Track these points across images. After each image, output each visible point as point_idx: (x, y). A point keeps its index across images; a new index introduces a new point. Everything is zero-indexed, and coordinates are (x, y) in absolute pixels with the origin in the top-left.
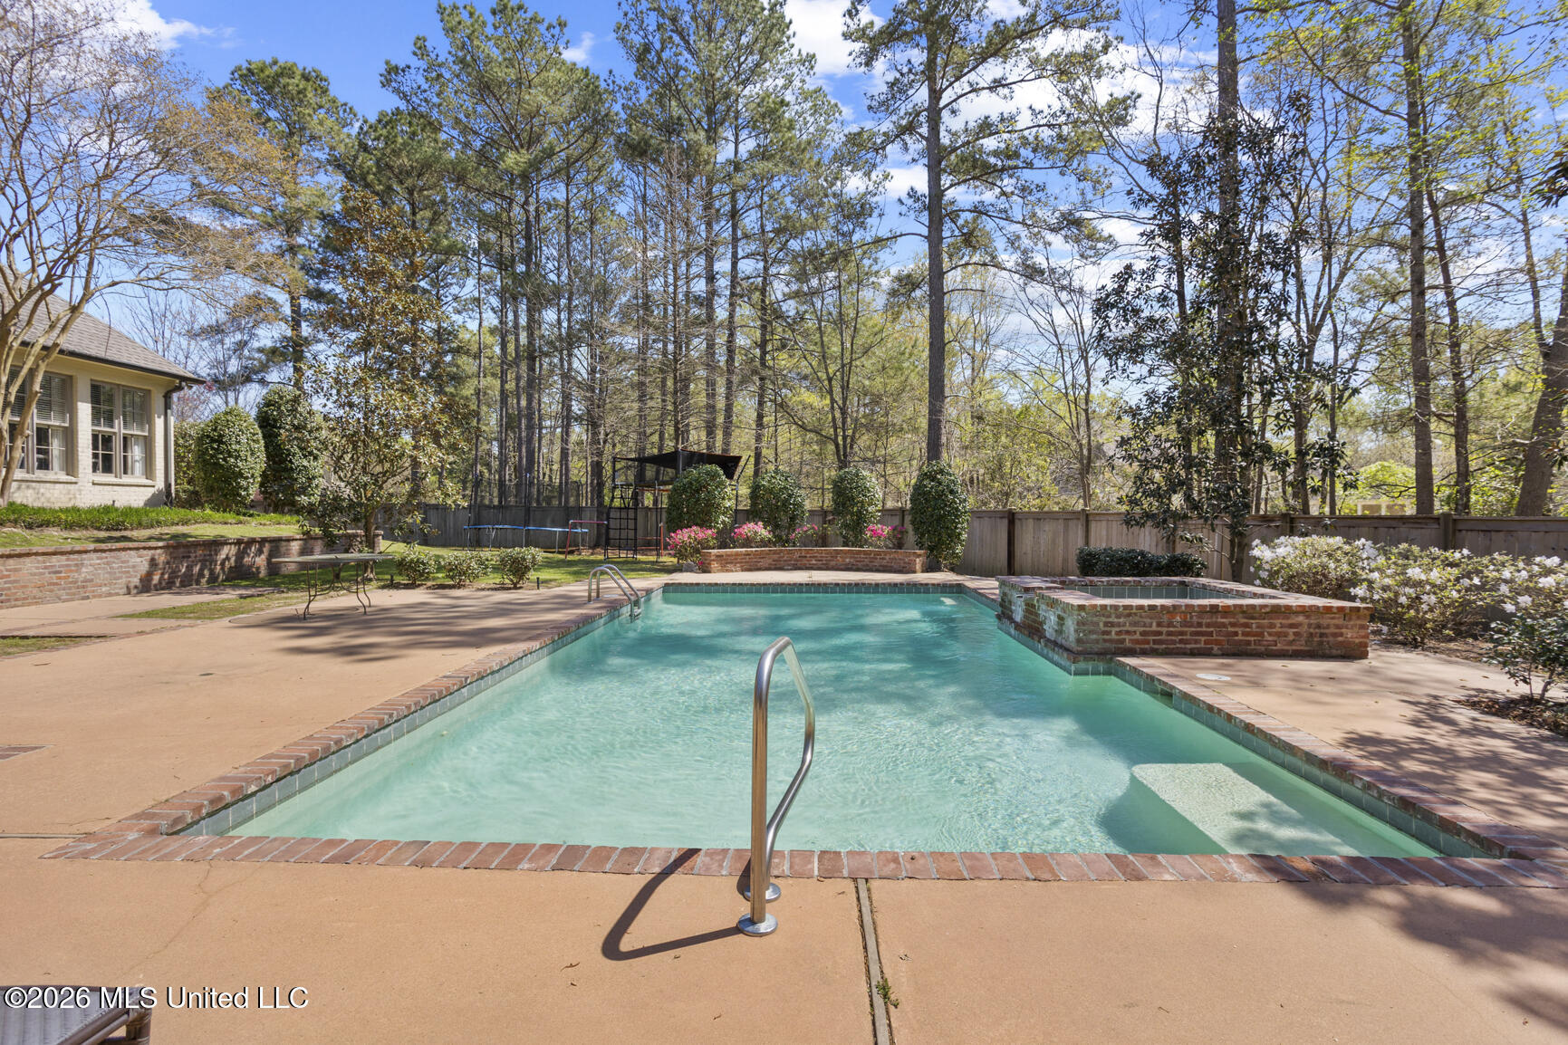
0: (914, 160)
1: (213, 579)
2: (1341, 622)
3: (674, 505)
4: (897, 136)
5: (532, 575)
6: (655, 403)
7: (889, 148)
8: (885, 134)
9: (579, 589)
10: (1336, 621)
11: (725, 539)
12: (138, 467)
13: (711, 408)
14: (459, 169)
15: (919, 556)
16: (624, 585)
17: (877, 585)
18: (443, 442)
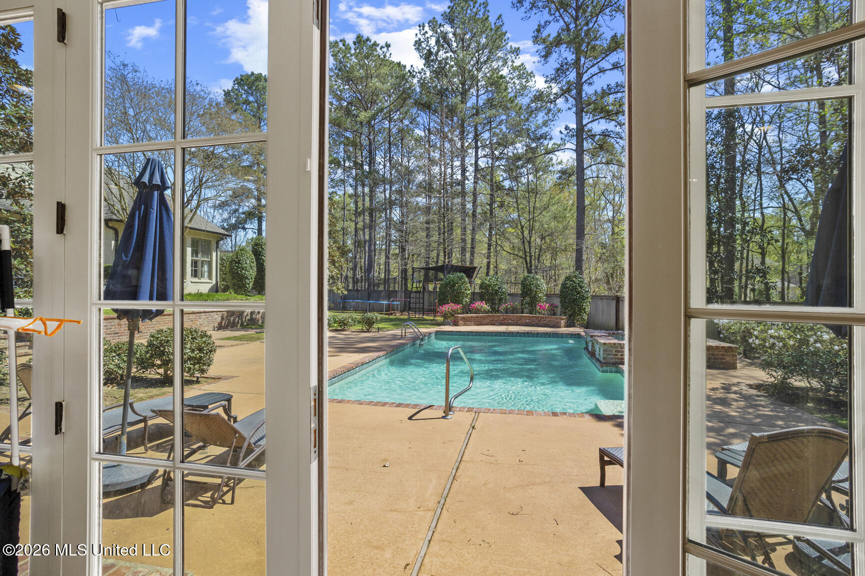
0: (569, 109)
1: (242, 325)
2: (724, 353)
3: (442, 293)
4: (562, 95)
5: (376, 326)
6: (435, 238)
7: (558, 101)
8: (555, 94)
9: (398, 332)
10: (721, 353)
11: (467, 309)
12: (206, 274)
13: (464, 240)
14: (338, 122)
15: (563, 319)
16: (416, 330)
17: (538, 333)
18: (337, 265)
